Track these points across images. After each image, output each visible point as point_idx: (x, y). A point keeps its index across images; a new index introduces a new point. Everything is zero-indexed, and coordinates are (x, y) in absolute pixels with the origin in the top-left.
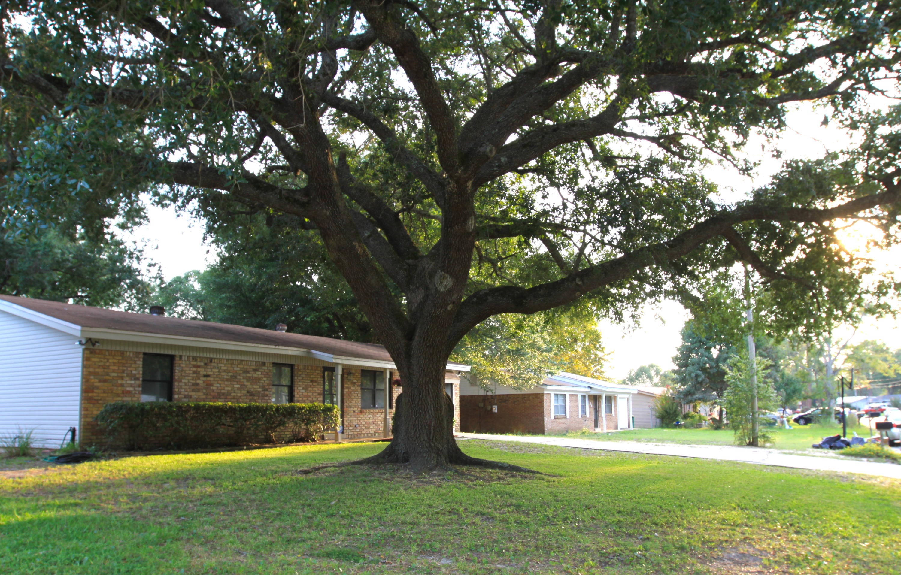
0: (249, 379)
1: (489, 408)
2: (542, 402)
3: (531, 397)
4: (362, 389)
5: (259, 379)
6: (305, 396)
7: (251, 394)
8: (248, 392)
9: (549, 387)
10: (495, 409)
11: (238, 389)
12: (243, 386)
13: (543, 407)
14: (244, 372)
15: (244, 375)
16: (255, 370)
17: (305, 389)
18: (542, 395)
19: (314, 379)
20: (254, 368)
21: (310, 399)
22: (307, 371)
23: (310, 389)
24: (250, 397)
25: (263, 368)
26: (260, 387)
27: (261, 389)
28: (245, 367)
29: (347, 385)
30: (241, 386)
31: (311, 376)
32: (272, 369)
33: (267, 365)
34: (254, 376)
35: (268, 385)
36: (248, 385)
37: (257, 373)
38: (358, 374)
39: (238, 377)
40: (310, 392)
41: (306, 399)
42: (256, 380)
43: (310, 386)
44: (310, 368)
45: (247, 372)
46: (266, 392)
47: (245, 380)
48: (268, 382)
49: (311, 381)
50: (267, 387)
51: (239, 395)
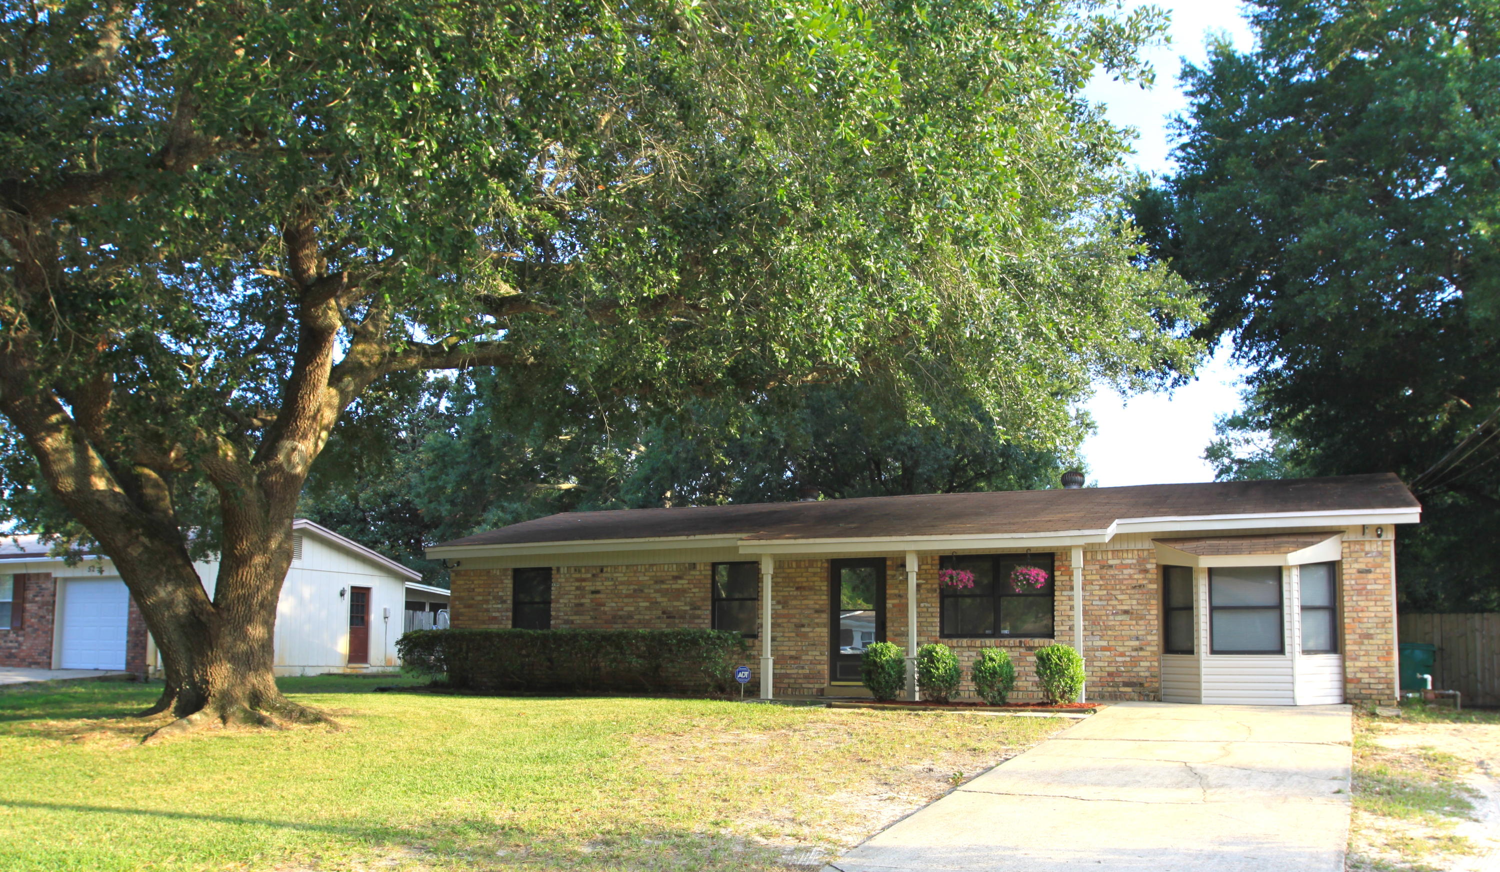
0: (664, 593)
5: (684, 591)
6: (784, 616)
7: (669, 615)
8: (664, 613)
11: (647, 608)
12: (654, 603)
14: (656, 582)
15: (657, 587)
16: (676, 578)
17: (784, 602)
19: (805, 584)
20: (675, 574)
21: (794, 620)
22: (789, 571)
23: (794, 603)
24: (668, 621)
25: (693, 573)
26: (686, 604)
27: (688, 608)
28: (659, 574)
29: (896, 592)
30: (652, 603)
31: (798, 579)
32: (710, 573)
33: (698, 567)
34: (674, 586)
35: (704, 599)
36: (663, 601)
37: (680, 582)
38: (929, 567)
39: (646, 591)
40: (795, 607)
41: (785, 620)
42: (679, 594)
43: (795, 598)
44: (794, 565)
45: (663, 582)
46: (698, 612)
47: (657, 595)
48: (702, 594)
49: (798, 589)
50: (699, 604)
51: (647, 617)
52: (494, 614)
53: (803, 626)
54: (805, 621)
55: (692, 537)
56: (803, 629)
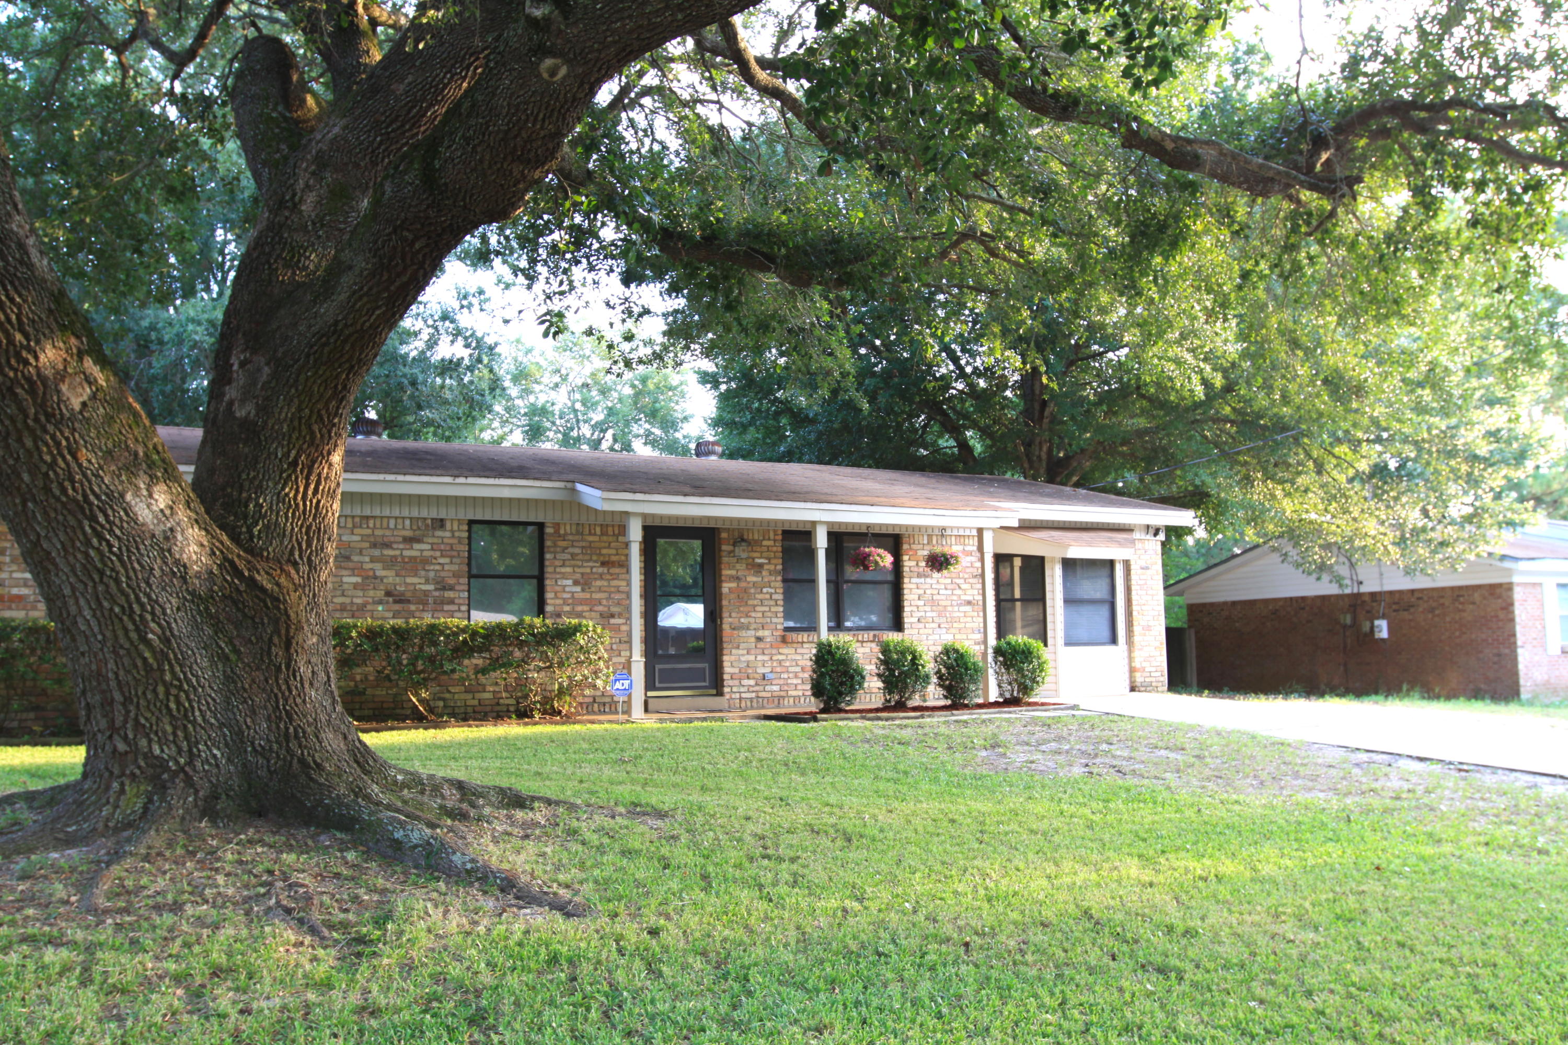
0: (390, 563)
1: (1366, 627)
2: (1508, 607)
3: (1477, 596)
4: (784, 581)
5: (425, 561)
6: (582, 602)
7: (397, 598)
8: (388, 594)
9: (1522, 565)
10: (1382, 629)
11: (356, 586)
12: (370, 579)
13: (1512, 620)
14: (374, 545)
15: (377, 552)
16: (409, 540)
17: (584, 583)
18: (1509, 587)
19: (614, 558)
20: (408, 533)
21: (600, 608)
22: (591, 538)
23: (599, 583)
24: (397, 607)
25: (439, 533)
26: (427, 582)
27: (431, 587)
28: (378, 532)
29: (733, 572)
30: (365, 578)
31: (604, 551)
32: (466, 534)
33: (448, 525)
34: (407, 553)
35: (456, 575)
36: (390, 577)
37: (417, 546)
38: (771, 543)
39: (355, 558)
40: (600, 590)
41: (586, 608)
42: (416, 565)
43: (601, 576)
44: (598, 530)
45: (388, 545)
46: (449, 594)
47: (378, 566)
48: (455, 568)
49: (603, 564)
50: (452, 581)
51: (358, 601)
52: (15, 591)
53: (612, 616)
54: (614, 609)
55: (461, 480)
56: (612, 621)
